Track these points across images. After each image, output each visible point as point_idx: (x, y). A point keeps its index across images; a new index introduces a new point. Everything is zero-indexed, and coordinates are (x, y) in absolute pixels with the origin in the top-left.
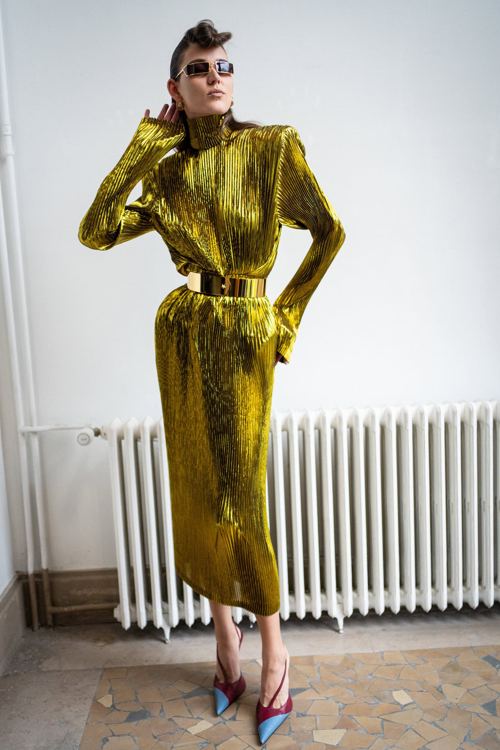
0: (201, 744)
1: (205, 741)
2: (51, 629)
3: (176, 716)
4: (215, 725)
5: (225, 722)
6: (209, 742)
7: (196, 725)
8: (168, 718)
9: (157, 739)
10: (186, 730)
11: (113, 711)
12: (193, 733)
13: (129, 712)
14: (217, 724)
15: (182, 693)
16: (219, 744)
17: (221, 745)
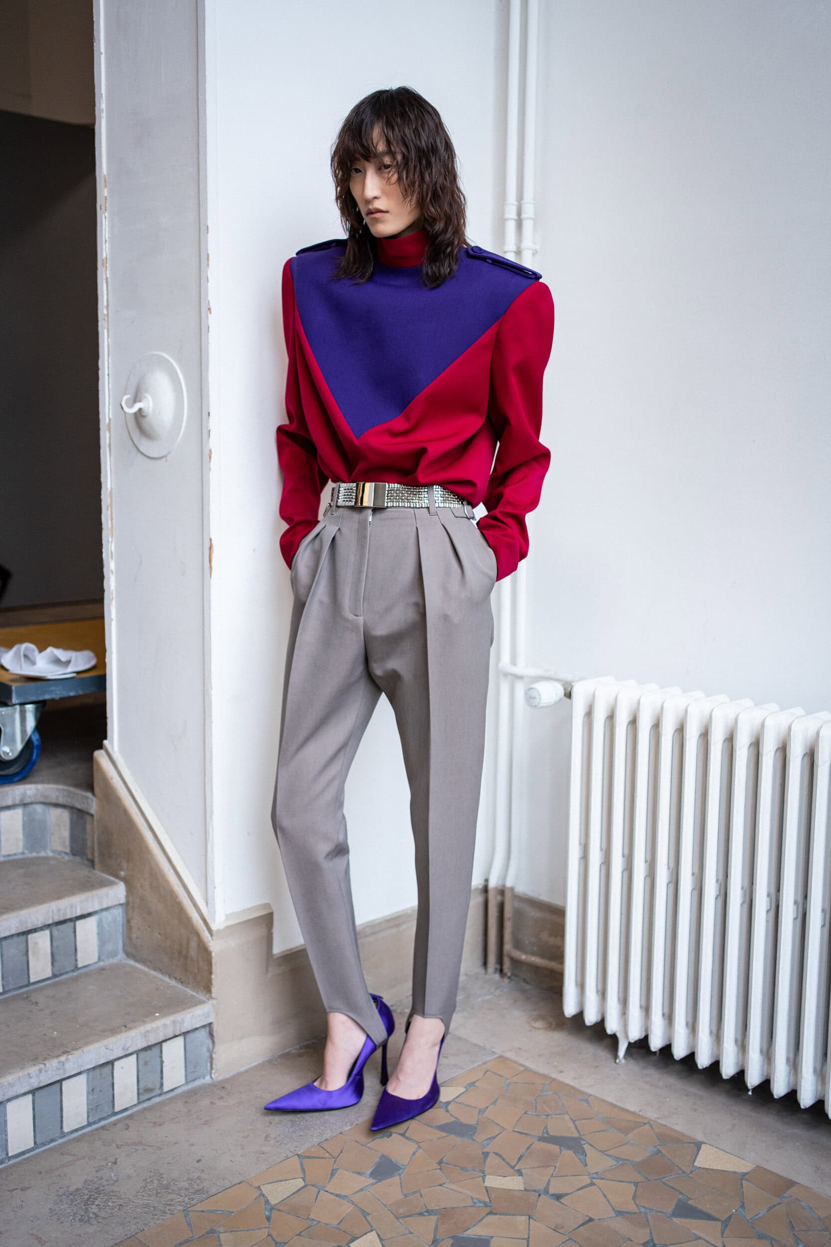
0: (476, 1201)
1: (488, 1200)
2: (506, 981)
3: (497, 1154)
4: (526, 1190)
5: (541, 1195)
6: (488, 1204)
7: (504, 1177)
8: (485, 1150)
9: (440, 1166)
10: (485, 1175)
11: (442, 1108)
12: (486, 1184)
13: (455, 1119)
14: (528, 1191)
15: (545, 1131)
16: (496, 1214)
17: (498, 1216)
